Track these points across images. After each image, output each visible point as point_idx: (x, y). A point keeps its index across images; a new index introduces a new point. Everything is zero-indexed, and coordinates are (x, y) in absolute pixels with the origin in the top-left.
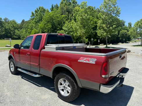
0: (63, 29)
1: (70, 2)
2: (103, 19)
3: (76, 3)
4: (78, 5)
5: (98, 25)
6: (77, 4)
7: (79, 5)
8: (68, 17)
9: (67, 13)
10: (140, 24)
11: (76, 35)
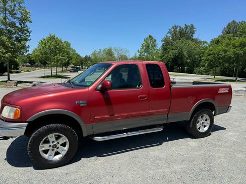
10: (48, 44)
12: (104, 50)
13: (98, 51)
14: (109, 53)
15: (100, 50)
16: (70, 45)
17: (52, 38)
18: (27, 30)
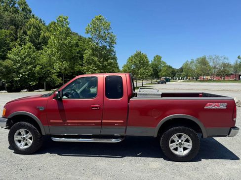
0: (7, 58)
1: (15, 7)
2: (92, 49)
3: (30, 12)
4: (33, 16)
5: (86, 56)
6: (31, 14)
7: (35, 16)
8: (16, 35)
9: (13, 27)
10: (134, 60)
11: (38, 71)
12: (198, 60)
13: (190, 61)
14: (203, 62)
15: (193, 60)
16: (160, 58)
17: (138, 55)
18: (113, 51)
